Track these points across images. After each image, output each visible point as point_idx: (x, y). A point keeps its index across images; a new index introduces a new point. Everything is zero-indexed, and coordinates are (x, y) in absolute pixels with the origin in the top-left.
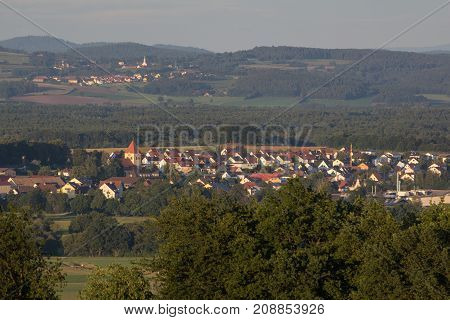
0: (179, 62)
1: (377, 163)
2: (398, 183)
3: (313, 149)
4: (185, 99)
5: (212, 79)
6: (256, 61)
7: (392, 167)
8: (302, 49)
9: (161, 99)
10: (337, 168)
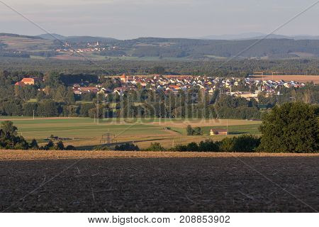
1: (214, 82)
4: (116, 57)
5: (125, 50)
7: (221, 83)
10: (200, 83)
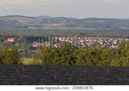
0: (72, 21)
1: (109, 41)
2: (113, 44)
3: (97, 38)
4: (73, 28)
5: (78, 24)
6: (87, 21)
7: (112, 41)
8: (96, 18)
9: (68, 28)
10: (101, 42)
